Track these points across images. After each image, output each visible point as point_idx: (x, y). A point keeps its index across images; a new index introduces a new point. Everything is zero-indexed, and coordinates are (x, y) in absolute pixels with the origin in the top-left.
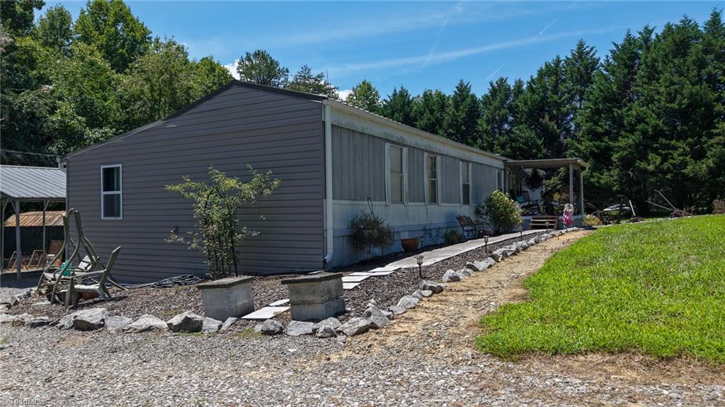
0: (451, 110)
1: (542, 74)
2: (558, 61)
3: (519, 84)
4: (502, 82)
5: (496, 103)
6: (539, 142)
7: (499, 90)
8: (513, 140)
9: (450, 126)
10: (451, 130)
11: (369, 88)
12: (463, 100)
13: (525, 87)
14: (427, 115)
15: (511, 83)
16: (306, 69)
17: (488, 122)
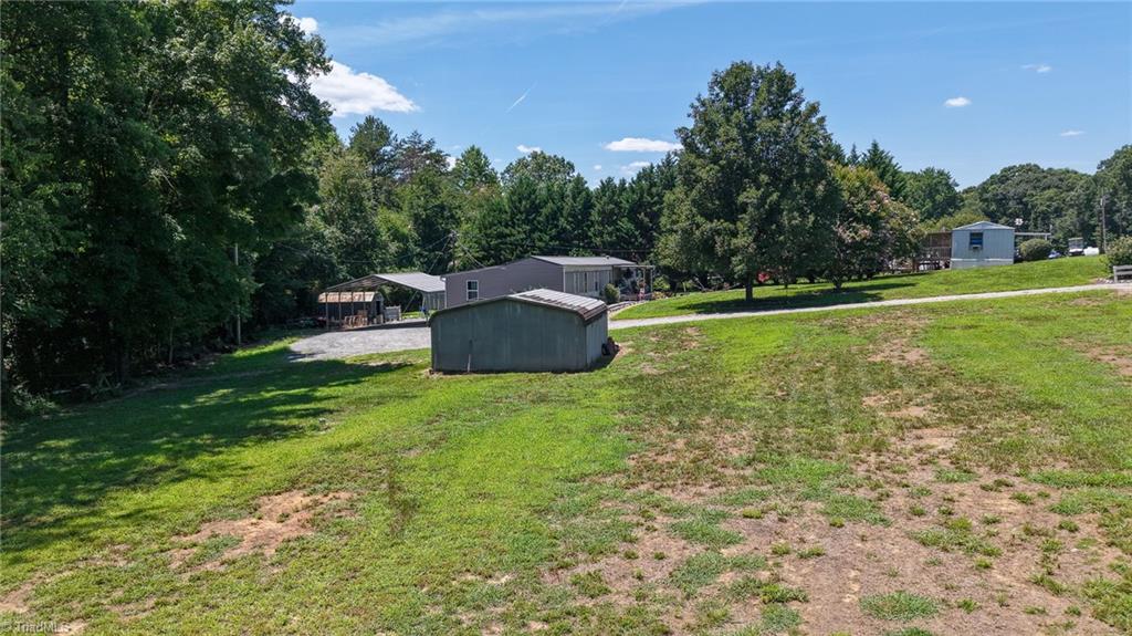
0: (569, 200)
1: (640, 177)
2: (652, 167)
3: (623, 182)
4: (610, 180)
5: (605, 199)
6: (637, 233)
7: (607, 186)
8: (618, 230)
9: (569, 214)
10: (570, 219)
11: (478, 153)
12: (580, 193)
13: (627, 185)
14: (550, 204)
15: (617, 182)
16: (416, 134)
17: (599, 213)
